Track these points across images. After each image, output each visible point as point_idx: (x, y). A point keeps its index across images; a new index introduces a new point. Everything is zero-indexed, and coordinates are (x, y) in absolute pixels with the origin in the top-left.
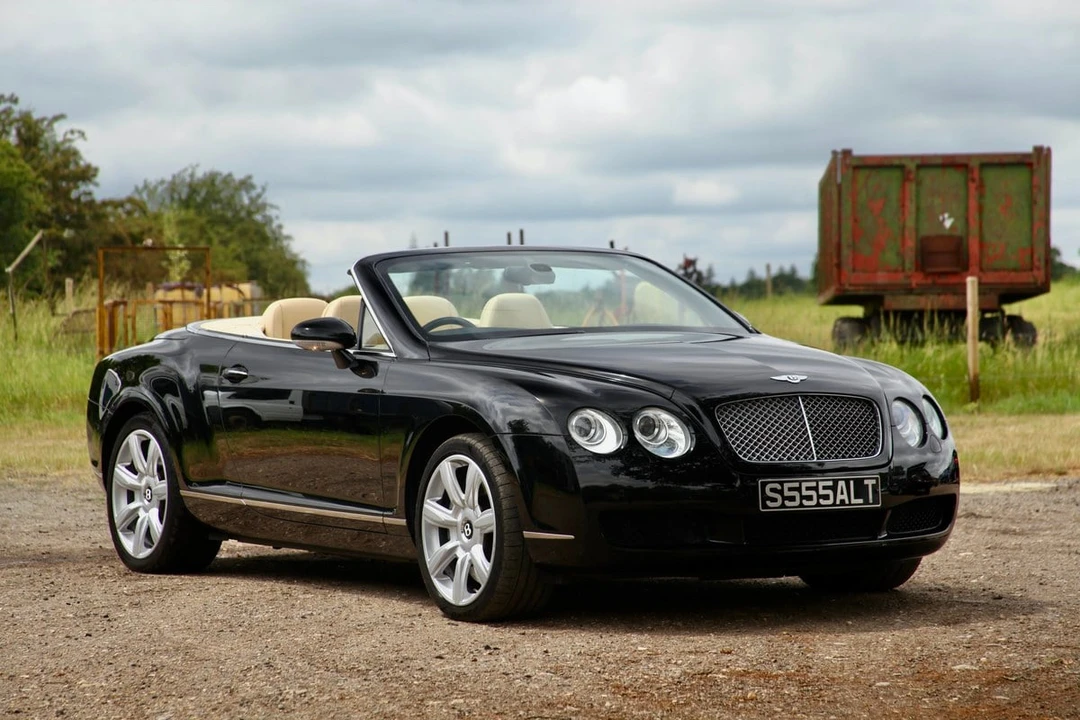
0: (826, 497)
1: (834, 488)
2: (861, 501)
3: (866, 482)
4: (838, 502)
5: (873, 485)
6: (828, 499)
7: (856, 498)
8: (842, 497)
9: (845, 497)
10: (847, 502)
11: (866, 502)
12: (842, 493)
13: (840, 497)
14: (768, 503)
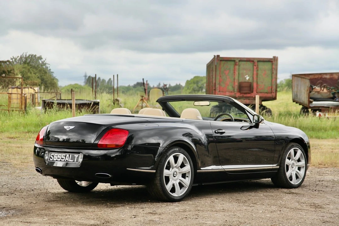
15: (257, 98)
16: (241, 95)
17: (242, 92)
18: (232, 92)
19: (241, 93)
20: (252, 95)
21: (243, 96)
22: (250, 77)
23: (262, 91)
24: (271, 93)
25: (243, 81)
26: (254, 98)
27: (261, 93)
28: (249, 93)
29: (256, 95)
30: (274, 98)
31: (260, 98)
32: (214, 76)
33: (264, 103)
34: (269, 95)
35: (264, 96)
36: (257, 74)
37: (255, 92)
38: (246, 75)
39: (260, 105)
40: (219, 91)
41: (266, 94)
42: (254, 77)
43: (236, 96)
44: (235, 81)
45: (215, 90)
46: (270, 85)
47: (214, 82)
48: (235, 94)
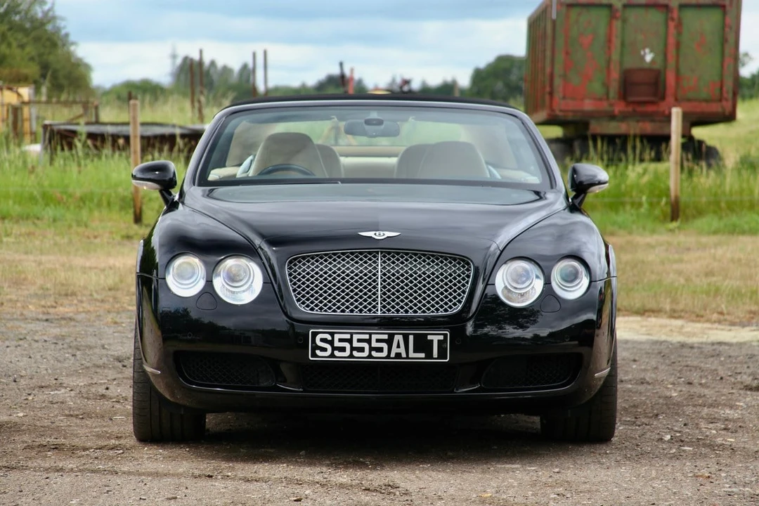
0: (380, 350)
1: (389, 342)
2: (423, 355)
3: (430, 337)
4: (393, 355)
5: (439, 341)
6: (382, 351)
7: (414, 352)
8: (399, 351)
9: (402, 350)
10: (404, 355)
11: (429, 355)
12: (398, 346)
13: (394, 350)
14: (318, 352)
15: (676, 114)
16: (630, 109)
17: (631, 99)
18: (600, 99)
19: (628, 103)
20: (662, 107)
21: (634, 111)
22: (656, 54)
23: (690, 95)
24: (720, 100)
25: (636, 65)
26: (668, 118)
27: (689, 100)
28: (652, 103)
29: (675, 106)
30: (729, 117)
31: (685, 116)
32: (548, 53)
33: (699, 133)
34: (715, 108)
35: (698, 110)
36: (678, 45)
37: (670, 99)
38: (644, 49)
39: (683, 136)
40: (564, 98)
41: (704, 104)
42: (669, 55)
43: (613, 111)
44: (612, 66)
45: (551, 94)
46: (717, 79)
47: (548, 70)
48: (611, 105)
